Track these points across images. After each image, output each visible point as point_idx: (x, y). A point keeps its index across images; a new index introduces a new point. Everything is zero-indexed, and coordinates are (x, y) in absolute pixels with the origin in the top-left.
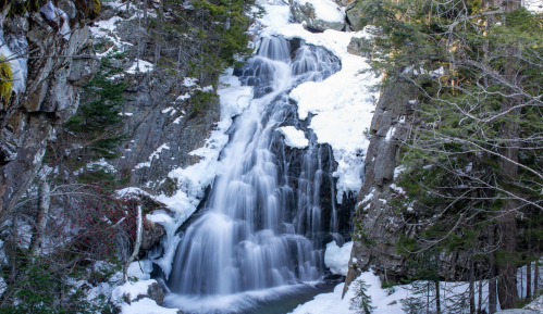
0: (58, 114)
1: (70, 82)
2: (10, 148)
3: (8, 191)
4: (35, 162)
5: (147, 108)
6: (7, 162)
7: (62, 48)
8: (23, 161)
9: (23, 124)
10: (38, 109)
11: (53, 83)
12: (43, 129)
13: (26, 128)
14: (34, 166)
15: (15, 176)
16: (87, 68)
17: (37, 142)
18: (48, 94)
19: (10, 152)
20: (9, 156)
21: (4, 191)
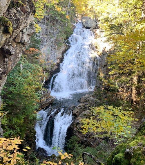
0: (25, 43)
1: (28, 34)
2: (12, 51)
3: (12, 64)
4: (19, 56)
5: (46, 47)
6: (12, 55)
7: (26, 21)
8: (16, 56)
9: (16, 46)
10: (19, 41)
11: (23, 34)
12: (21, 47)
13: (16, 47)
14: (19, 57)
15: (14, 60)
16: (32, 31)
17: (19, 51)
18: (22, 38)
19: (12, 52)
20: (12, 53)
21: (11, 64)
